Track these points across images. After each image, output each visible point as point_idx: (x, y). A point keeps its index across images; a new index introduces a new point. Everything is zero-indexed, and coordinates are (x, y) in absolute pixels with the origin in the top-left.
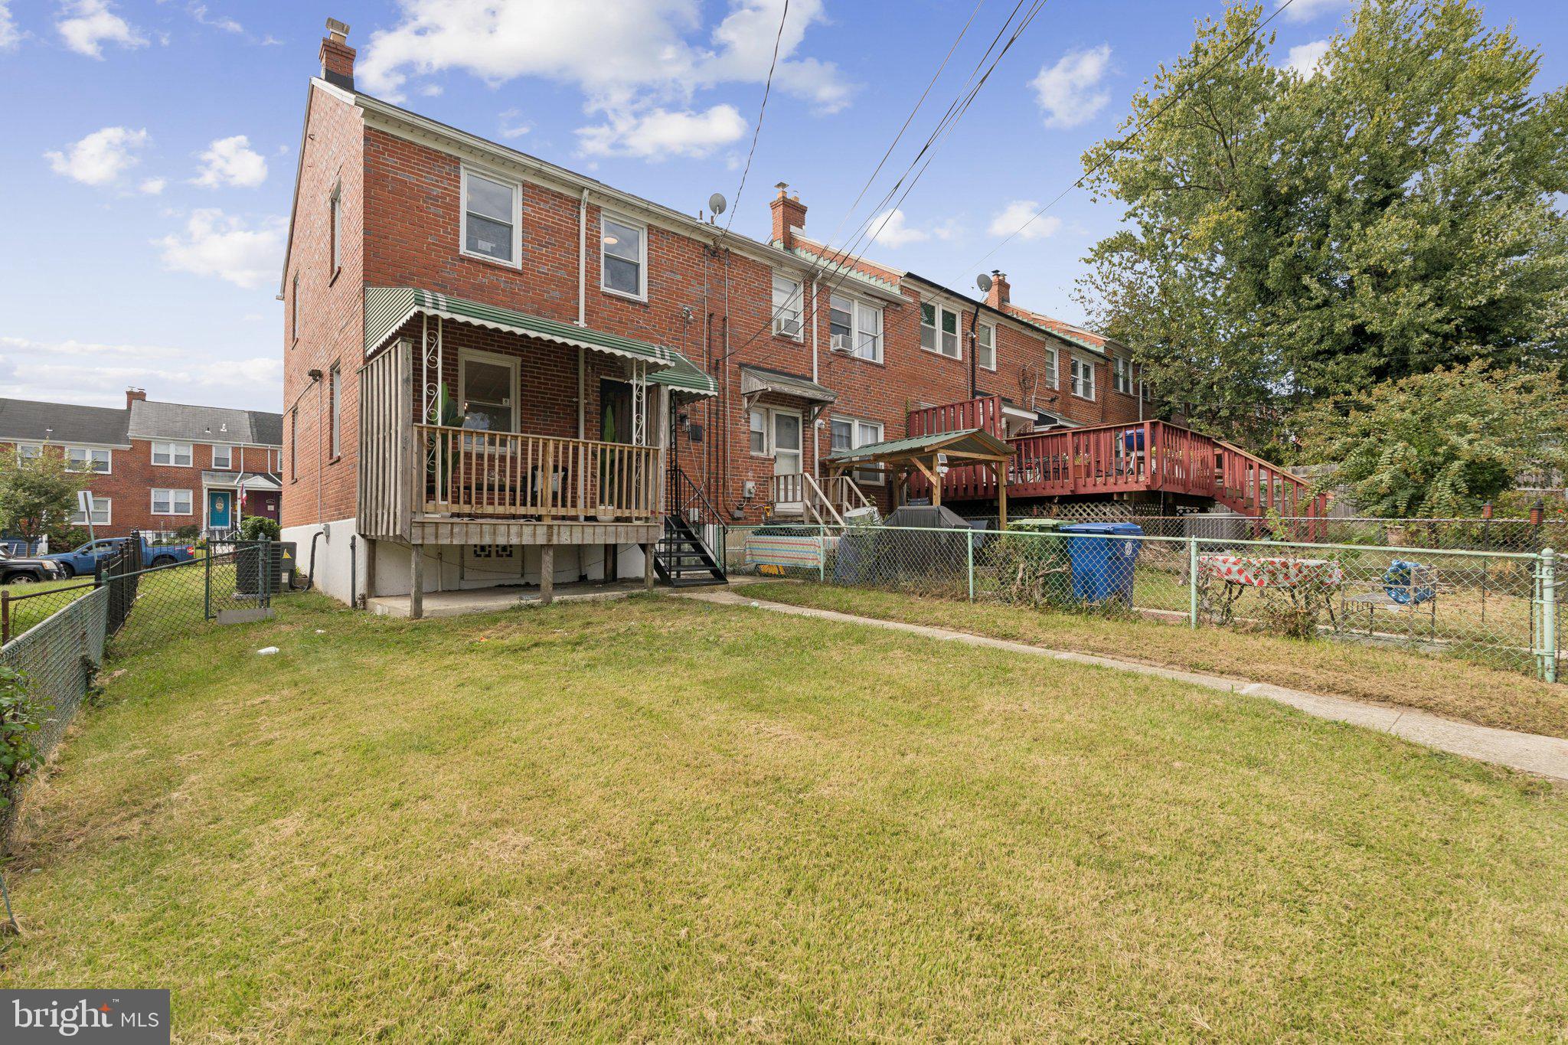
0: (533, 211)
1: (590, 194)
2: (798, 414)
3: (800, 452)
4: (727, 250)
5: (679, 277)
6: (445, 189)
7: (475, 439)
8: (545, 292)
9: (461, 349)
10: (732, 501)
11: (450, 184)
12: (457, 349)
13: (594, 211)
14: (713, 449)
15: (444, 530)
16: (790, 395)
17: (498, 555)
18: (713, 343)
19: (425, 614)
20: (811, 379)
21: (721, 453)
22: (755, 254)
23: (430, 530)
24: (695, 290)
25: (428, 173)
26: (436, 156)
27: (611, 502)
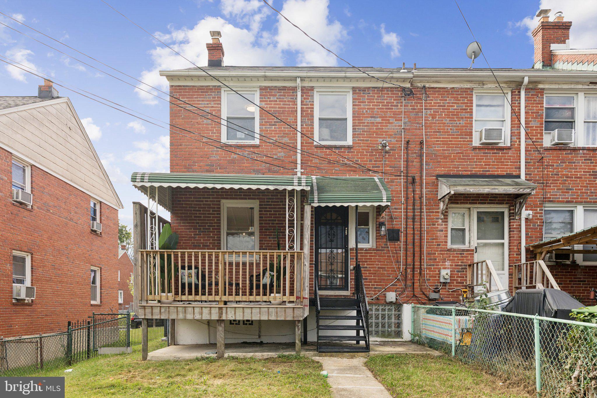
0: (266, 104)
1: (301, 80)
2: (504, 209)
3: (506, 241)
4: (424, 87)
5: (379, 120)
6: (212, 107)
7: (234, 255)
8: (274, 154)
9: (223, 201)
10: (429, 286)
11: (215, 104)
12: (220, 201)
13: (307, 92)
14: (410, 246)
15: (156, 311)
16: (492, 194)
17: (244, 324)
18: (410, 163)
19: (148, 358)
20: (519, 177)
21: (417, 249)
22: (453, 82)
23: (148, 310)
24: (395, 126)
25: (203, 101)
26: (207, 89)
27: (278, 292)
